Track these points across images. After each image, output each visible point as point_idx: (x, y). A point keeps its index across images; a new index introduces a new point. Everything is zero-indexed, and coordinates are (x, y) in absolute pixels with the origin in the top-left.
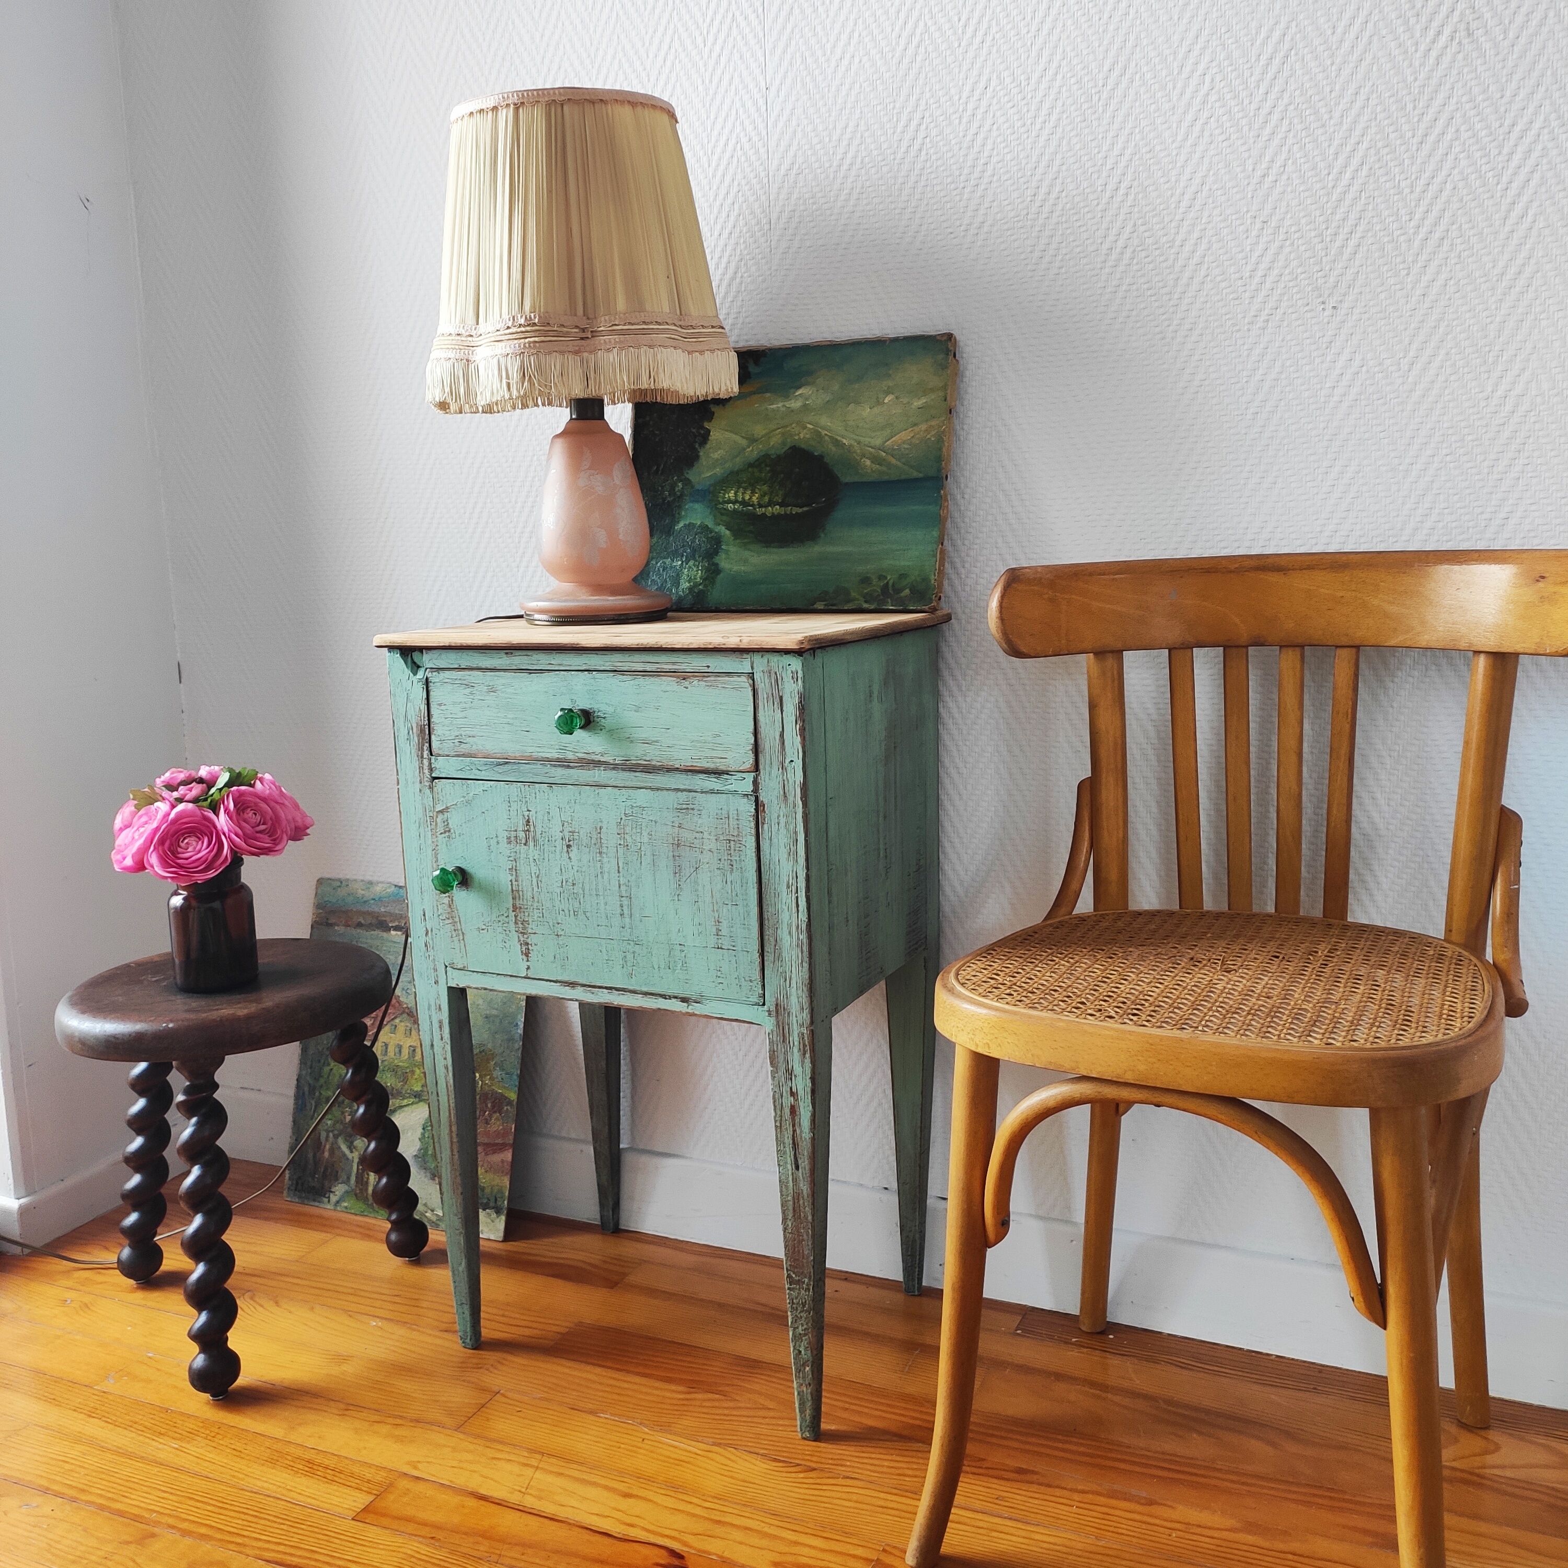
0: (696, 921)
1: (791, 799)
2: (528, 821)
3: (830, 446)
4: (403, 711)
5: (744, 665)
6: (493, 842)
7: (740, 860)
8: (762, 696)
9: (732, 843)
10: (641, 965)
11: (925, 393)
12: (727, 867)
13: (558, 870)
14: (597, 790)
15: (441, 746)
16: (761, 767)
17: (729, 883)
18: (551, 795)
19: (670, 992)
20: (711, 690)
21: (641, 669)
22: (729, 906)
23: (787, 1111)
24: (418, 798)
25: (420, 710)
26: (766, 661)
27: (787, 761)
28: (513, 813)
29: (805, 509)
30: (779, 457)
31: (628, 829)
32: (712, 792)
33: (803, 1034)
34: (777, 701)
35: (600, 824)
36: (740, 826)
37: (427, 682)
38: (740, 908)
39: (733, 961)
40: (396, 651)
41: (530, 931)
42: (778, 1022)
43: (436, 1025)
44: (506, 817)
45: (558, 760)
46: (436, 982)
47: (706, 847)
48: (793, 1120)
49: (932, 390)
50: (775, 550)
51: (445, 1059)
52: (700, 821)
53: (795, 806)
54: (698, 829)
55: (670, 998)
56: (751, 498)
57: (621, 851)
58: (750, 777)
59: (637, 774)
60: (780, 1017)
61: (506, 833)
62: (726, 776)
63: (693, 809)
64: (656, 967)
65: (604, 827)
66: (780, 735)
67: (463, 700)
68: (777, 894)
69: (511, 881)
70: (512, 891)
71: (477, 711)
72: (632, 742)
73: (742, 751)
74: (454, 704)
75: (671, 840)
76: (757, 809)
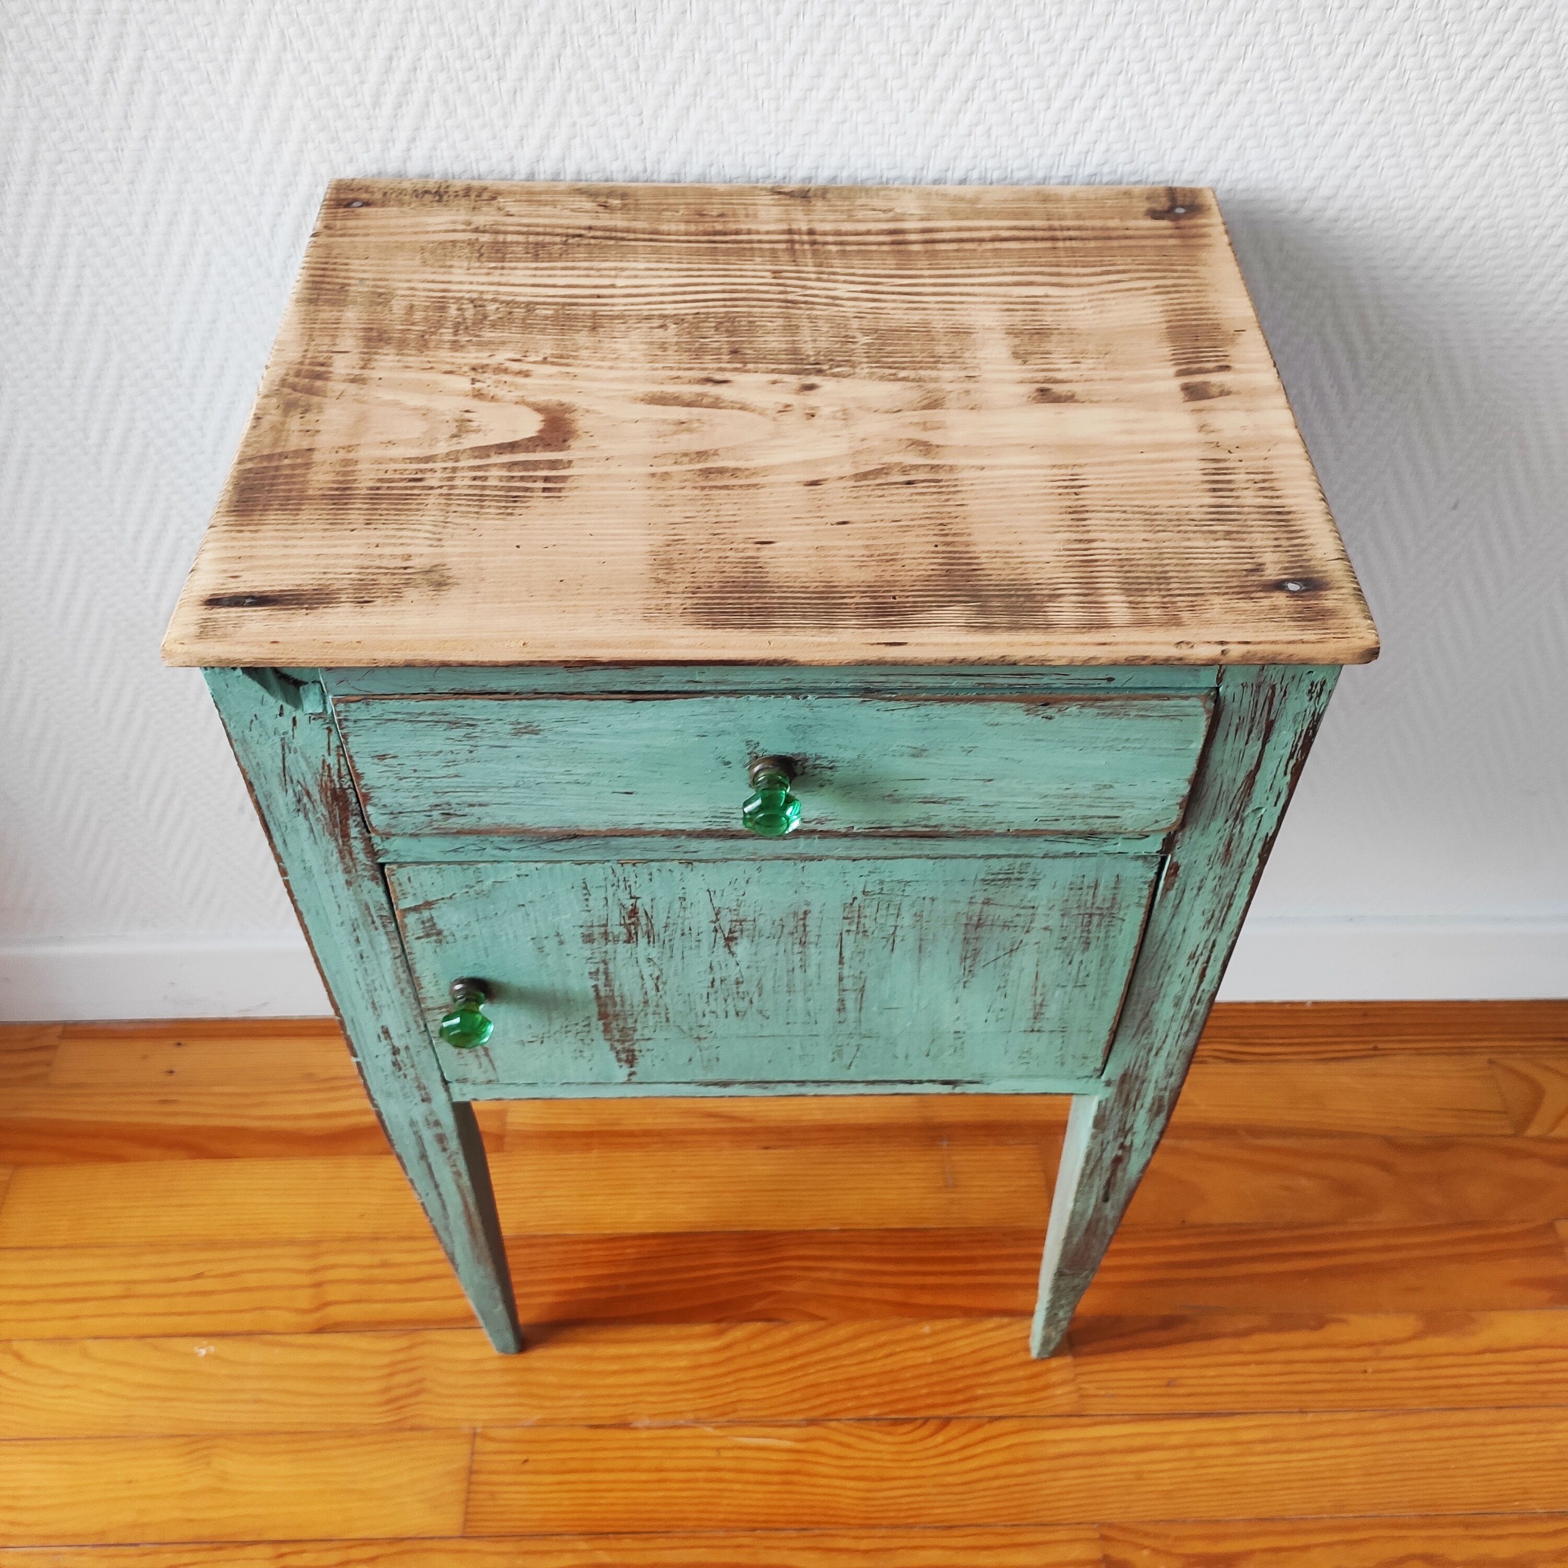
0: (997, 1006)
1: (1237, 858)
2: (633, 912)
4: (273, 765)
6: (550, 942)
7: (1107, 937)
8: (1229, 724)
9: (1095, 920)
10: (871, 1056)
12: (1079, 946)
13: (704, 968)
14: (801, 865)
15: (394, 822)
16: (1190, 825)
17: (1075, 963)
18: (689, 875)
20: (1109, 720)
23: (1107, 1161)
24: (345, 895)
25: (325, 765)
27: (1249, 810)
28: (596, 903)
31: (867, 912)
32: (1069, 856)
33: (1162, 1097)
34: (1260, 727)
35: (805, 908)
36: (1119, 897)
37: (338, 718)
38: (1091, 989)
39: (1058, 1041)
40: (234, 672)
41: (637, 1037)
42: (1121, 1090)
43: (429, 1138)
44: (577, 908)
45: (708, 828)
46: (426, 1100)
47: (1039, 923)
48: (1115, 1167)
51: (454, 1166)
52: (1032, 894)
53: (1243, 863)
54: (1026, 904)
55: (920, 1082)
57: (848, 940)
59: (901, 842)
60: (1126, 1085)
61: (581, 930)
63: (1019, 880)
64: (901, 1056)
65: (815, 910)
66: (1248, 776)
67: (447, 748)
68: (1167, 967)
69: (595, 986)
70: (598, 997)
71: (489, 765)
72: (898, 801)
73: (1158, 806)
74: (420, 754)
75: (964, 921)
76: (1159, 874)
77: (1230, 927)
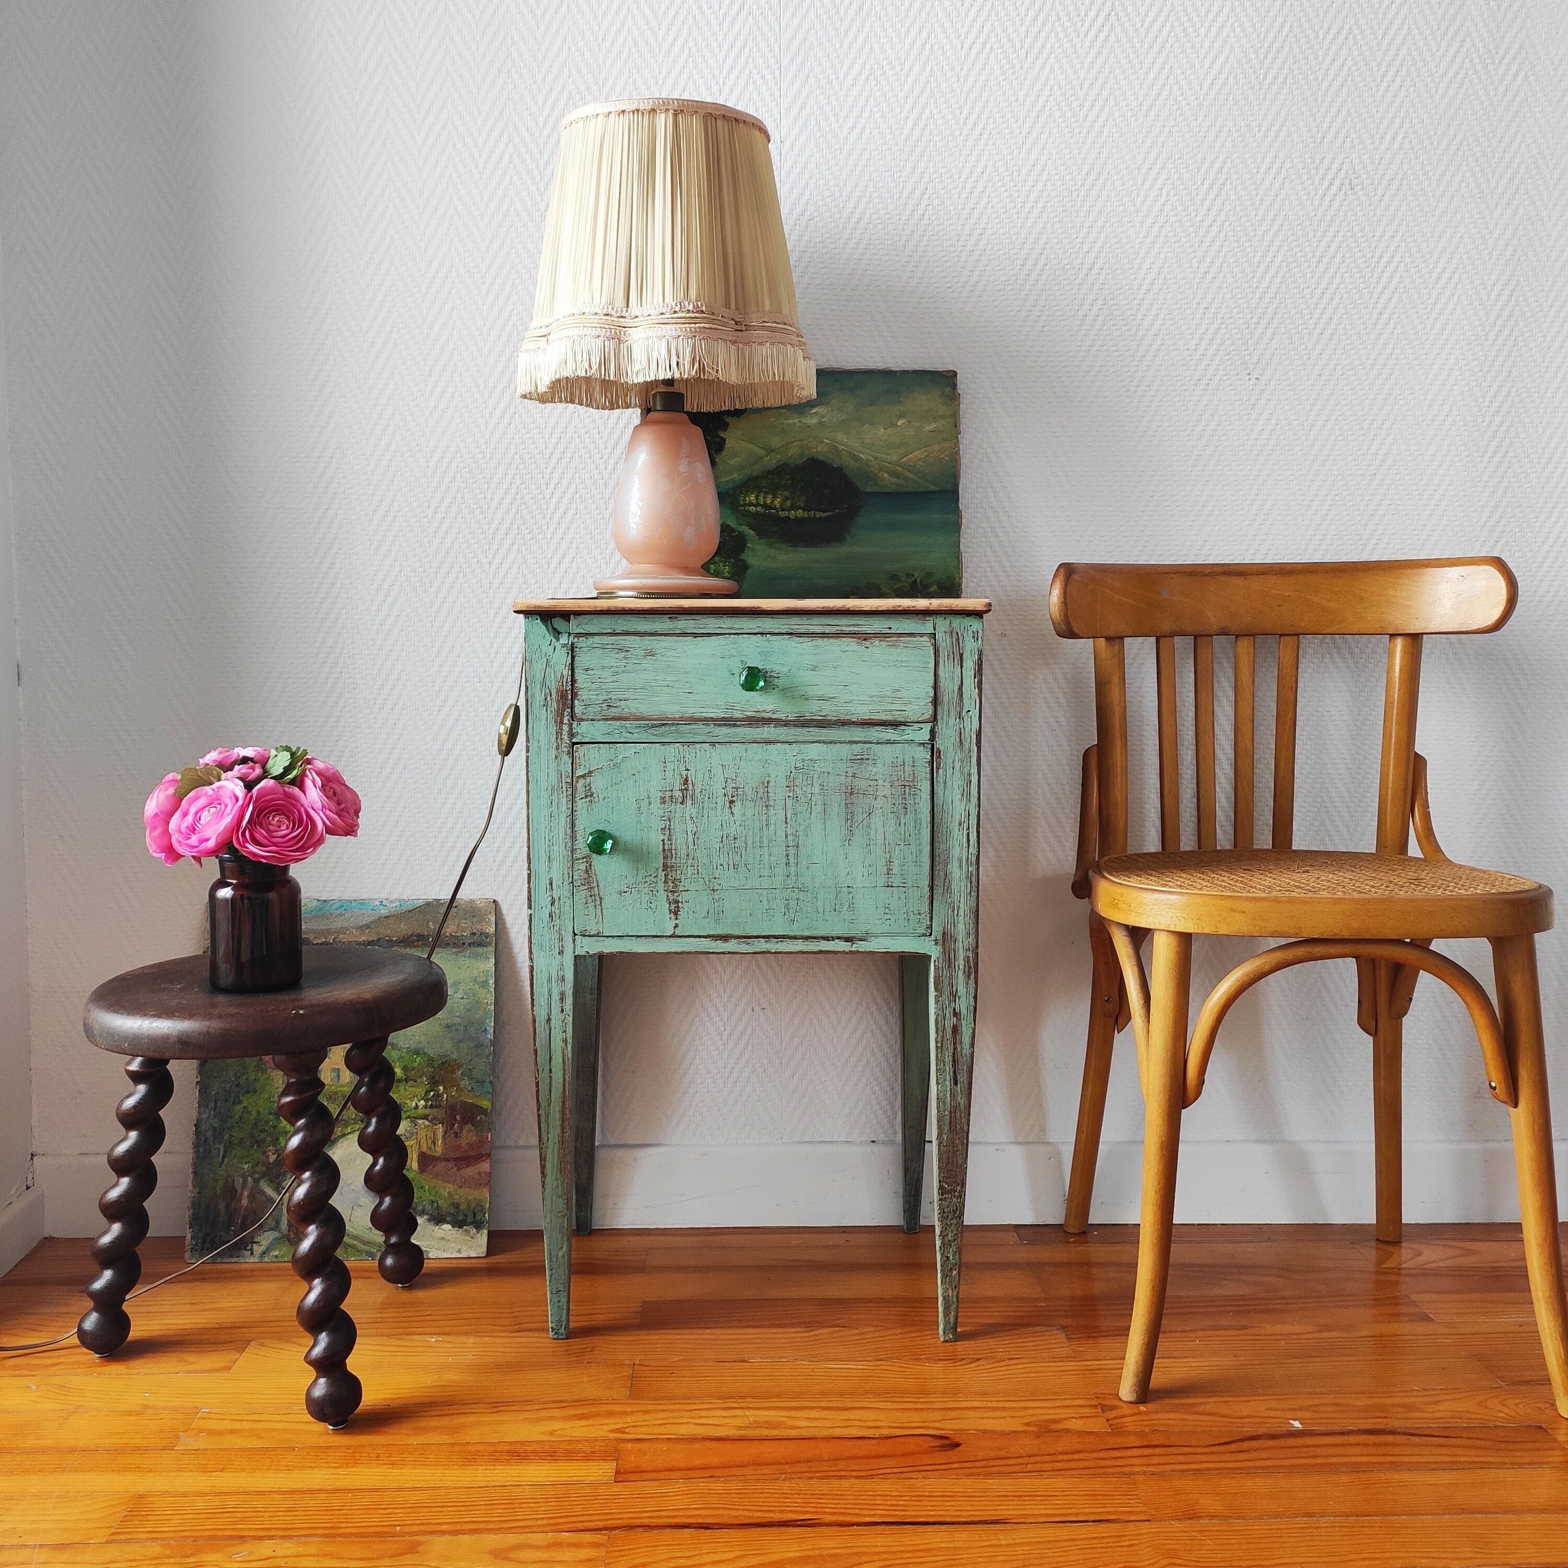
0: (867, 863)
1: (966, 745)
2: (686, 780)
3: (848, 459)
4: (539, 676)
5: (928, 627)
6: (644, 804)
7: (914, 803)
8: (943, 653)
9: (907, 788)
10: (805, 910)
11: (935, 419)
12: (902, 811)
13: (718, 825)
14: (765, 747)
15: (585, 711)
16: (939, 717)
17: (902, 825)
18: (713, 754)
19: (835, 934)
20: (892, 649)
21: (820, 631)
22: (902, 846)
23: (949, 1031)
24: (553, 765)
25: (562, 676)
26: (948, 622)
27: (964, 711)
28: (669, 774)
29: (829, 514)
30: (798, 467)
31: (798, 782)
32: (889, 742)
33: (968, 957)
34: (957, 657)
35: (768, 779)
36: (916, 774)
37: (573, 648)
38: (913, 848)
39: (903, 897)
40: (535, 617)
41: (681, 888)
42: (944, 951)
43: (556, 997)
44: (660, 777)
45: (724, 719)
46: (561, 953)
47: (880, 794)
48: (955, 1038)
49: (943, 417)
50: (803, 549)
51: (565, 1032)
52: (874, 770)
53: (970, 751)
54: (872, 777)
55: (833, 939)
56: (773, 502)
57: (789, 802)
58: (928, 727)
59: (811, 729)
60: (947, 945)
61: (660, 794)
62: (903, 727)
63: (868, 759)
64: (821, 911)
65: (772, 781)
66: (959, 689)
67: (615, 665)
68: (949, 832)
69: (663, 840)
70: (664, 850)
71: (632, 675)
72: (807, 699)
73: (922, 703)
74: (603, 668)
75: (844, 789)
76: (932, 756)
77: (974, 800)
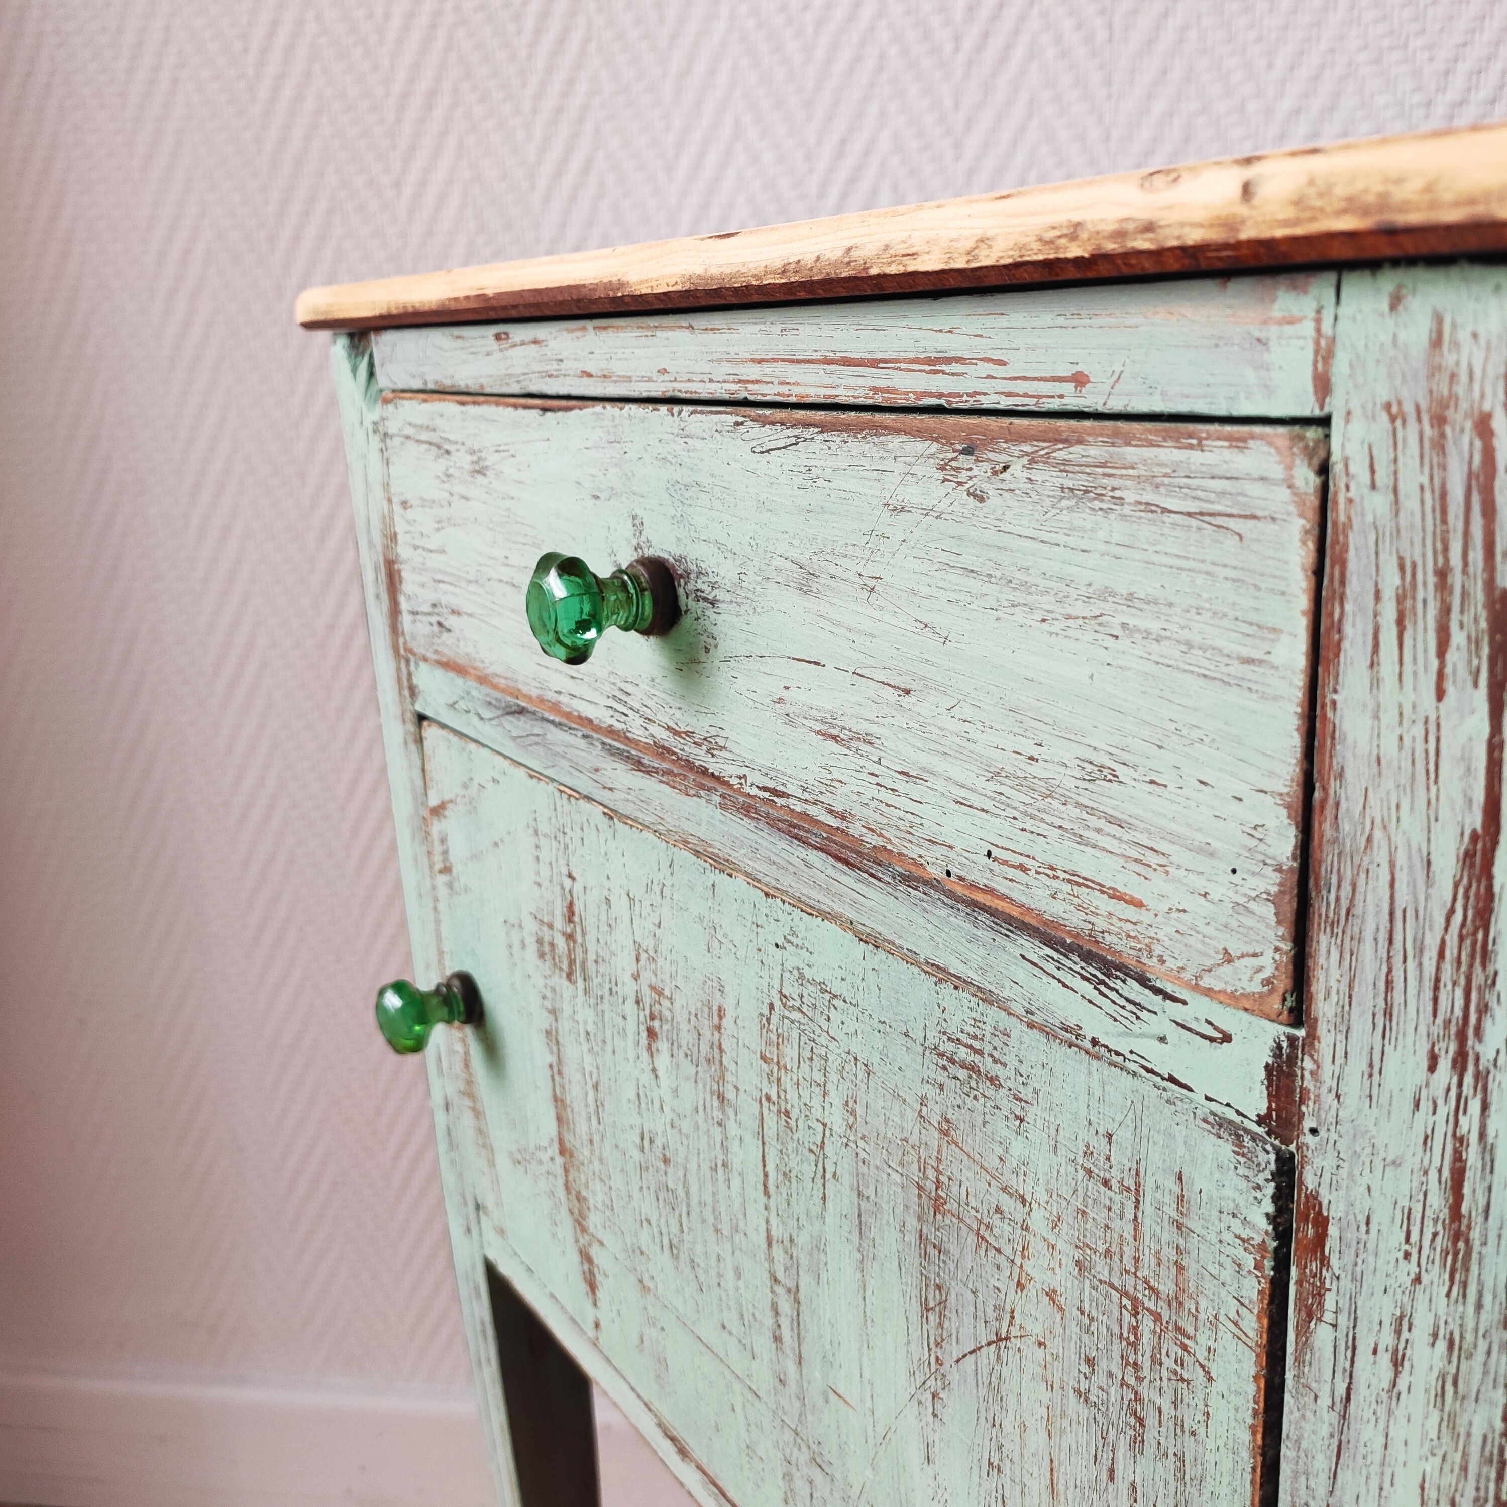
2: (572, 909)
6: (515, 938)
12: (1122, 1420)
14: (711, 875)
16: (1324, 1009)
18: (612, 847)
21: (816, 394)
25: (384, 518)
28: (544, 871)
31: (788, 1055)
32: (1073, 1038)
35: (719, 998)
36: (1190, 1271)
41: (592, 1230)
44: (533, 876)
45: (613, 734)
52: (1018, 1149)
54: (1010, 1179)
57: (770, 1120)
58: (1257, 1041)
59: (811, 857)
61: (535, 925)
62: (1135, 991)
63: (994, 1082)
65: (729, 1012)
66: (1468, 856)
69: (551, 1067)
70: (555, 1095)
73: (1222, 885)
75: (915, 1170)
76: (1280, 1229)
